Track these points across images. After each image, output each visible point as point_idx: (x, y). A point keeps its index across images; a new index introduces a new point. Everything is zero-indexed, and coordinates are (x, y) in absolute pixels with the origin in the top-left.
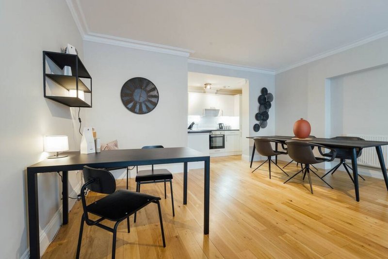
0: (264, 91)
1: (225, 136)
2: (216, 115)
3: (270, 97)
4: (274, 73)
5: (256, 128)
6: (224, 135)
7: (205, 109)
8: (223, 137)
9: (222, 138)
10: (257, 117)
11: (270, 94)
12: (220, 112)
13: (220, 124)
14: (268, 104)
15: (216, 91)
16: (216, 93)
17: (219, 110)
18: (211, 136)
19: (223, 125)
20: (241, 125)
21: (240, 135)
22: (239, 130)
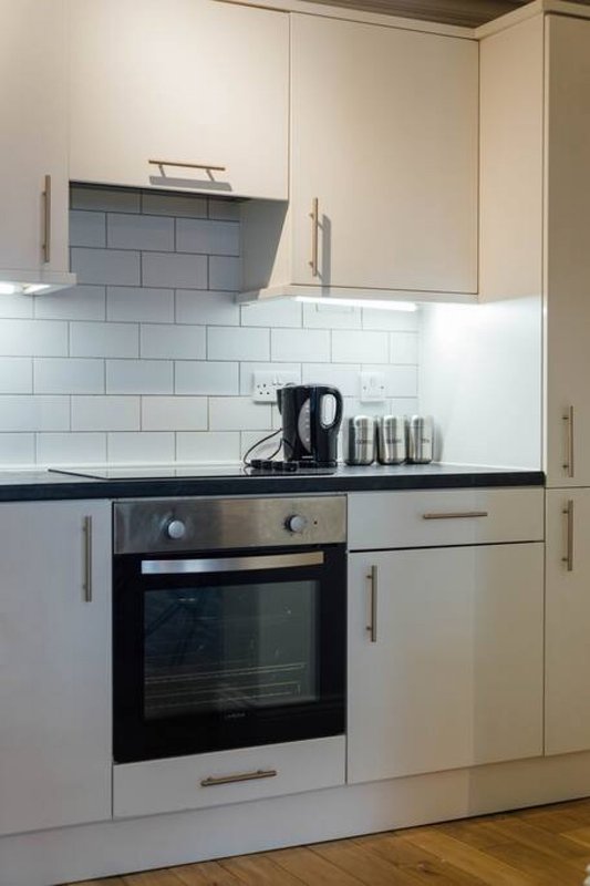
1: (356, 566)
2: (245, 281)
6: (336, 554)
9: (306, 590)
13: (297, 400)
17: (273, 210)
18: (148, 567)
19: (328, 403)
20: (562, 418)
21: (555, 547)
22: (535, 479)
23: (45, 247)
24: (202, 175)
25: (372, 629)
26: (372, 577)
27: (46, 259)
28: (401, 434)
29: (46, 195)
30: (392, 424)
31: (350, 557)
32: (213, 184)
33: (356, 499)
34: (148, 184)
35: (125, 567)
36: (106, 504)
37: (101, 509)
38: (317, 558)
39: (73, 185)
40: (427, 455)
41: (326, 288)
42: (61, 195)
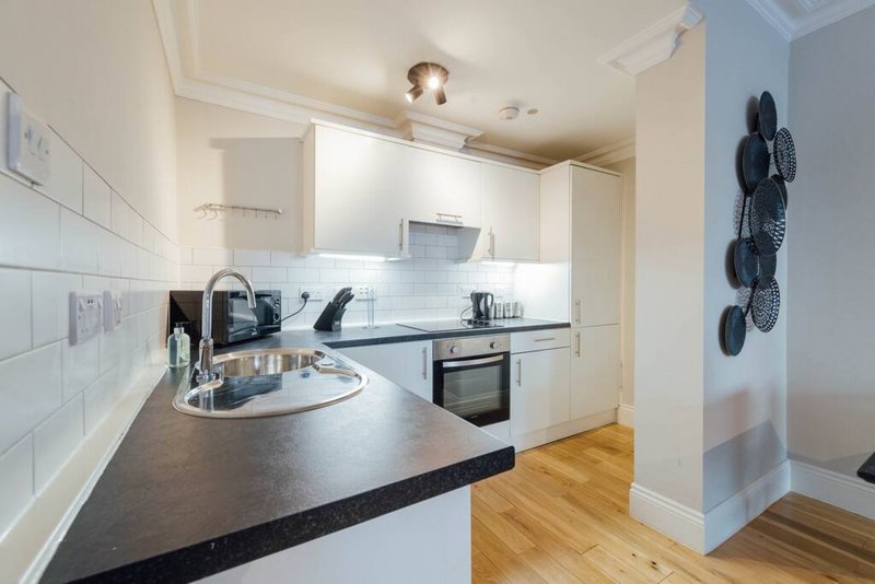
1: (513, 359)
2: (462, 256)
3: (788, 152)
5: (733, 333)
6: (507, 355)
7: (413, 224)
8: (504, 363)
9: (496, 369)
12: (482, 243)
13: (478, 298)
15: (464, 140)
17: (479, 230)
18: (446, 365)
19: (489, 298)
20: (576, 304)
21: (574, 349)
22: (568, 325)
23: (401, 245)
24: (453, 219)
25: (519, 382)
26: (519, 363)
27: (401, 249)
28: (511, 308)
29: (401, 225)
30: (508, 304)
31: (512, 356)
32: (457, 222)
33: (513, 335)
34: (435, 222)
35: (438, 365)
36: (431, 341)
37: (429, 344)
38: (501, 357)
39: (410, 222)
40: (519, 315)
41: (493, 258)
42: (406, 226)
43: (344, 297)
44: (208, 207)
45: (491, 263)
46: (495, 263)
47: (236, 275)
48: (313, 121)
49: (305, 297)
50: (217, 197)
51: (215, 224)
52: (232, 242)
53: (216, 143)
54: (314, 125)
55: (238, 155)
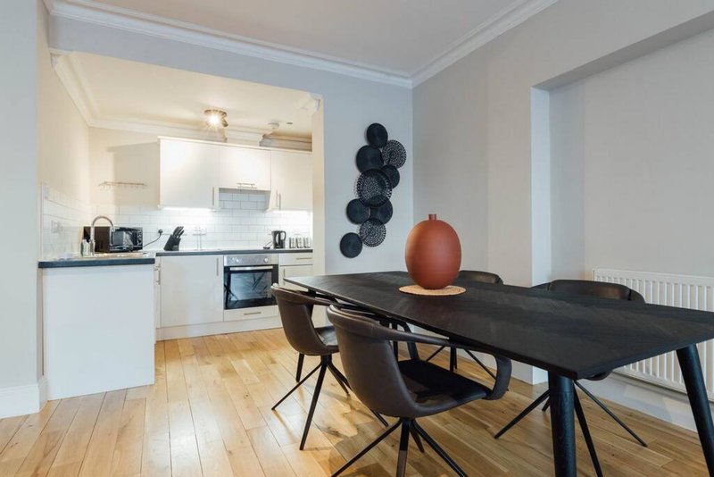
0: (376, 133)
1: (280, 269)
2: (264, 208)
3: (398, 153)
4: (409, 84)
5: (350, 246)
6: (276, 267)
7: (222, 190)
8: (274, 270)
10: (353, 212)
11: (396, 143)
12: (272, 198)
13: (277, 233)
14: (388, 172)
15: (260, 138)
16: (261, 144)
17: (269, 192)
18: (231, 269)
19: (283, 235)
24: (250, 186)
26: (284, 271)
28: (302, 241)
29: (213, 191)
30: (300, 239)
31: (279, 267)
32: (253, 188)
33: (281, 255)
34: (237, 188)
35: (227, 269)
36: (222, 256)
38: (271, 267)
39: (220, 189)
40: (309, 246)
41: (280, 209)
42: (217, 191)
43: (179, 232)
44: (106, 183)
45: (278, 212)
46: (282, 212)
47: (104, 218)
48: (159, 137)
49: (160, 232)
50: (110, 178)
51: (109, 193)
52: (119, 202)
53: (110, 149)
54: (159, 139)
55: (122, 155)
